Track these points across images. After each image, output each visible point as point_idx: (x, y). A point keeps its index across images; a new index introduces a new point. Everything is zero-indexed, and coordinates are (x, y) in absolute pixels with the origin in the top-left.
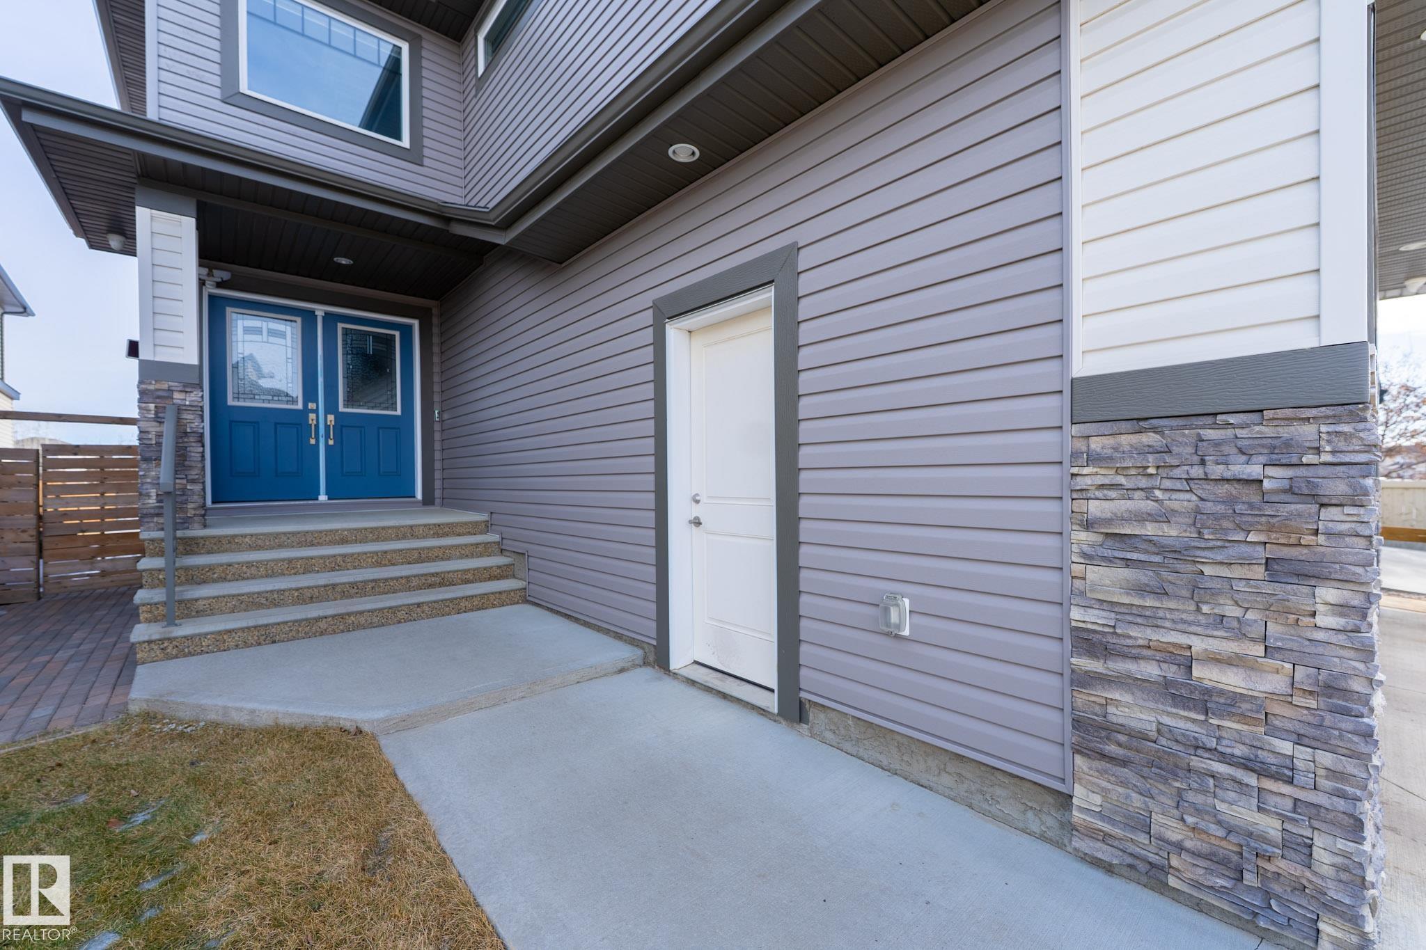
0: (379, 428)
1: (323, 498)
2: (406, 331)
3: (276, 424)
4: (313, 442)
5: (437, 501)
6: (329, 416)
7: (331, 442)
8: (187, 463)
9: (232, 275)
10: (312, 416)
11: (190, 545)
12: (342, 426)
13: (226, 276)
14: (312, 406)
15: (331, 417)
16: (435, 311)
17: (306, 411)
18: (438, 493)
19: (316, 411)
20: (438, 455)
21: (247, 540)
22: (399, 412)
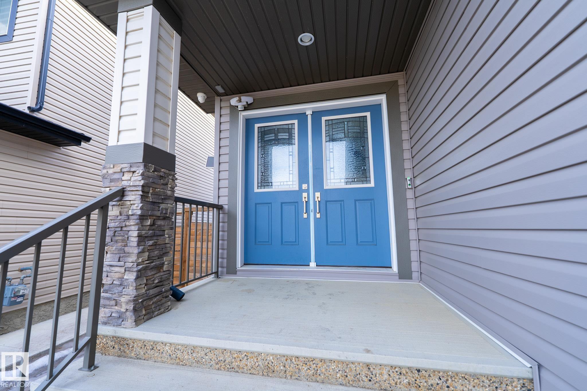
0: (356, 201)
1: (313, 264)
2: (376, 109)
3: (282, 203)
4: (305, 216)
5: (415, 275)
6: (316, 193)
7: (318, 216)
8: (126, 249)
9: (254, 99)
10: (305, 195)
11: (123, 345)
12: (326, 202)
13: (250, 100)
14: (305, 186)
15: (318, 194)
16: (401, 82)
17: (301, 191)
18: (415, 266)
19: (307, 191)
20: (412, 225)
21: (167, 348)
22: (372, 184)
